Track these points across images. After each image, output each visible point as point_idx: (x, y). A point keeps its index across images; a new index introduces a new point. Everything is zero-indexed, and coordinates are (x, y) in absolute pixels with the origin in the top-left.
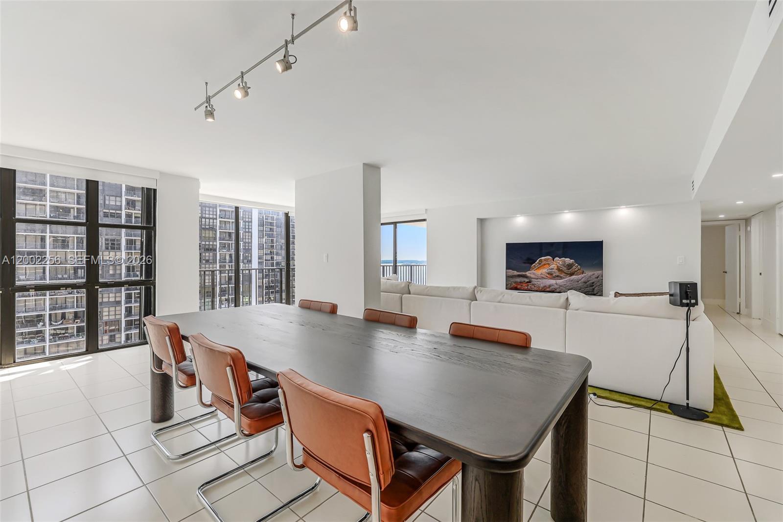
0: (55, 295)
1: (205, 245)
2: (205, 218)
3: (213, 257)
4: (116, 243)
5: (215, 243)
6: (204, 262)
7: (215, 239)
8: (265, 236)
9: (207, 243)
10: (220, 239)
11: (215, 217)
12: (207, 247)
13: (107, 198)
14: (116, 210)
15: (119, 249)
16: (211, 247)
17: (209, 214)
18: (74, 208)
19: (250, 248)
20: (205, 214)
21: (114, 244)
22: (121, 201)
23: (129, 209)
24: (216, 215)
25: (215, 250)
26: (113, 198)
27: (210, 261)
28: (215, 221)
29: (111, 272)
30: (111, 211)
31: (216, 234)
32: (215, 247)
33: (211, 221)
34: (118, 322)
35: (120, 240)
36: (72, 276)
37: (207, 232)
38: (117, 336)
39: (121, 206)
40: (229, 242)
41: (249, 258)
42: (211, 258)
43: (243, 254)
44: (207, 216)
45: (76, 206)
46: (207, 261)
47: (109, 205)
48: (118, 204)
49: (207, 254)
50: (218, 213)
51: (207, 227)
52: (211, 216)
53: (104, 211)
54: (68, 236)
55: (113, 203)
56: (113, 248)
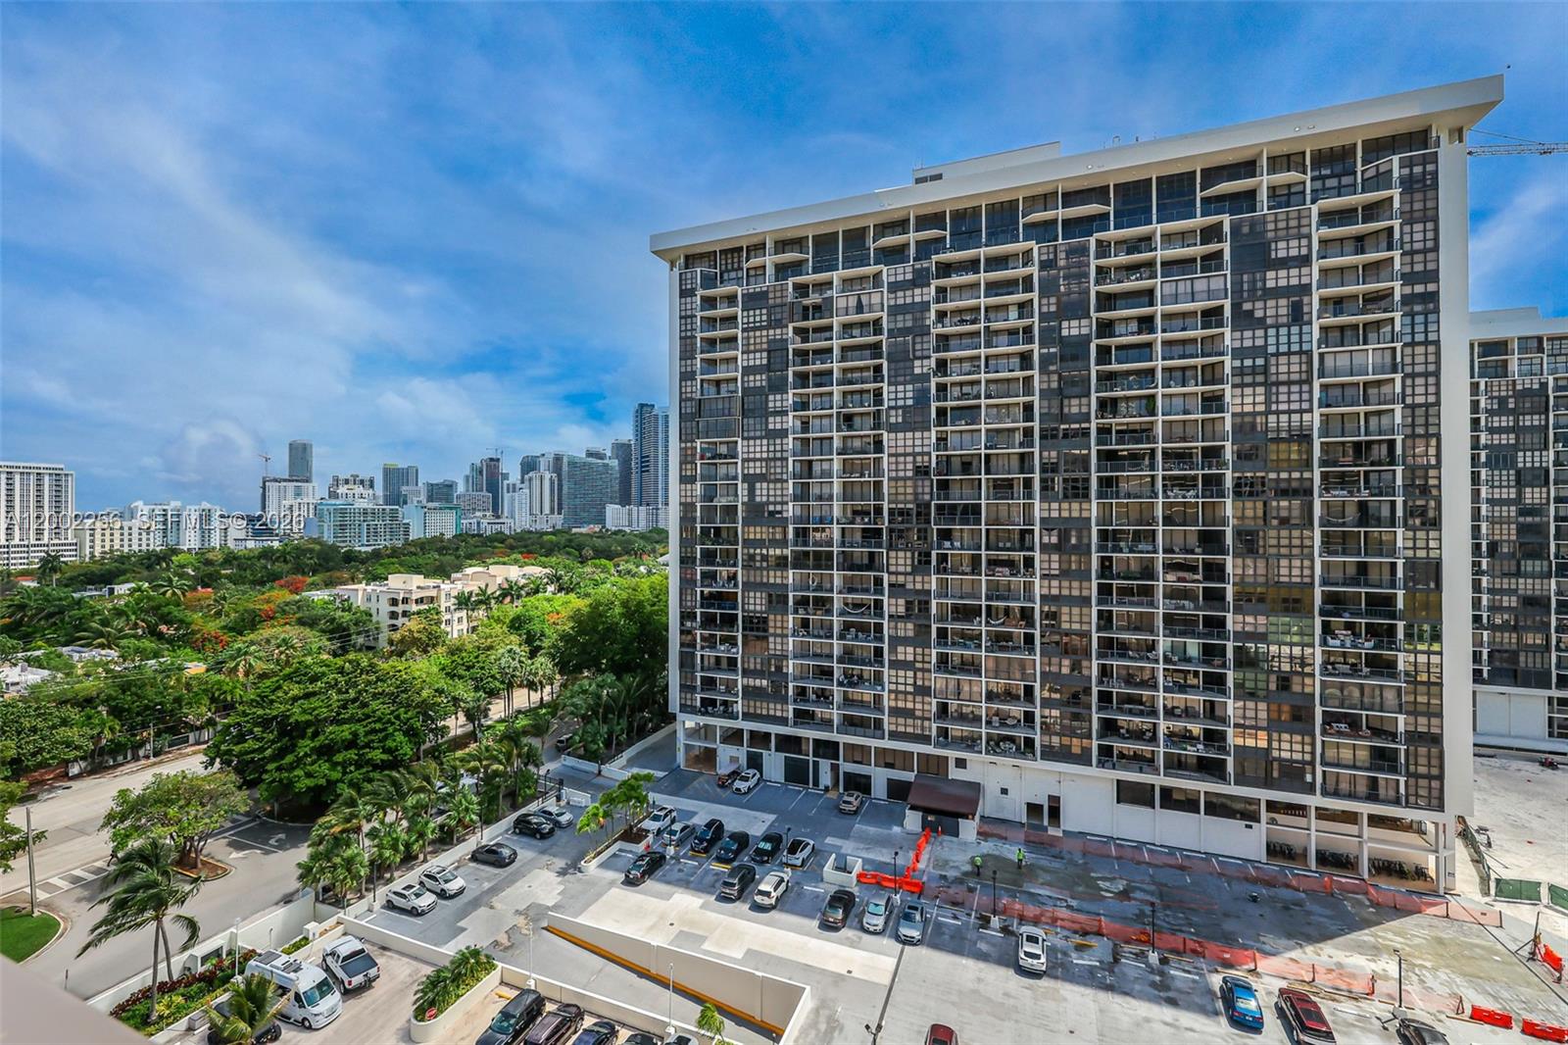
0: (993, 575)
1: (1278, 480)
2: (1278, 413)
3: (1302, 510)
4: (1080, 485)
5: (1306, 475)
6: (1275, 522)
7: (1308, 464)
8: (1556, 441)
9: (1284, 475)
10: (1323, 463)
11: (1305, 406)
12: (1283, 485)
13: (1066, 402)
14: (1080, 423)
15: (1086, 496)
16: (1294, 485)
17: (1289, 402)
18: (1018, 429)
19: (1432, 482)
20: (1277, 402)
21: (1078, 488)
22: (1089, 405)
23: (1102, 417)
24: (1311, 401)
25: (1310, 492)
26: (1075, 402)
27: (1293, 522)
28: (1306, 417)
29: (1073, 541)
30: (1073, 426)
31: (1310, 452)
32: (1307, 484)
33: (1295, 417)
34: (1087, 635)
35: (1087, 480)
36: (1017, 545)
37: (1283, 446)
38: (1085, 663)
39: (1088, 414)
40: (1356, 469)
41: (1431, 514)
42: (1296, 513)
43: (1405, 502)
44: (1283, 407)
45: (1022, 425)
46: (1284, 522)
47: (1070, 414)
48: (1084, 410)
49: (1284, 503)
50: (1317, 394)
51: (1284, 435)
52: (1295, 406)
53: (1062, 427)
54: (1010, 476)
55: (1075, 410)
56: (1076, 496)
